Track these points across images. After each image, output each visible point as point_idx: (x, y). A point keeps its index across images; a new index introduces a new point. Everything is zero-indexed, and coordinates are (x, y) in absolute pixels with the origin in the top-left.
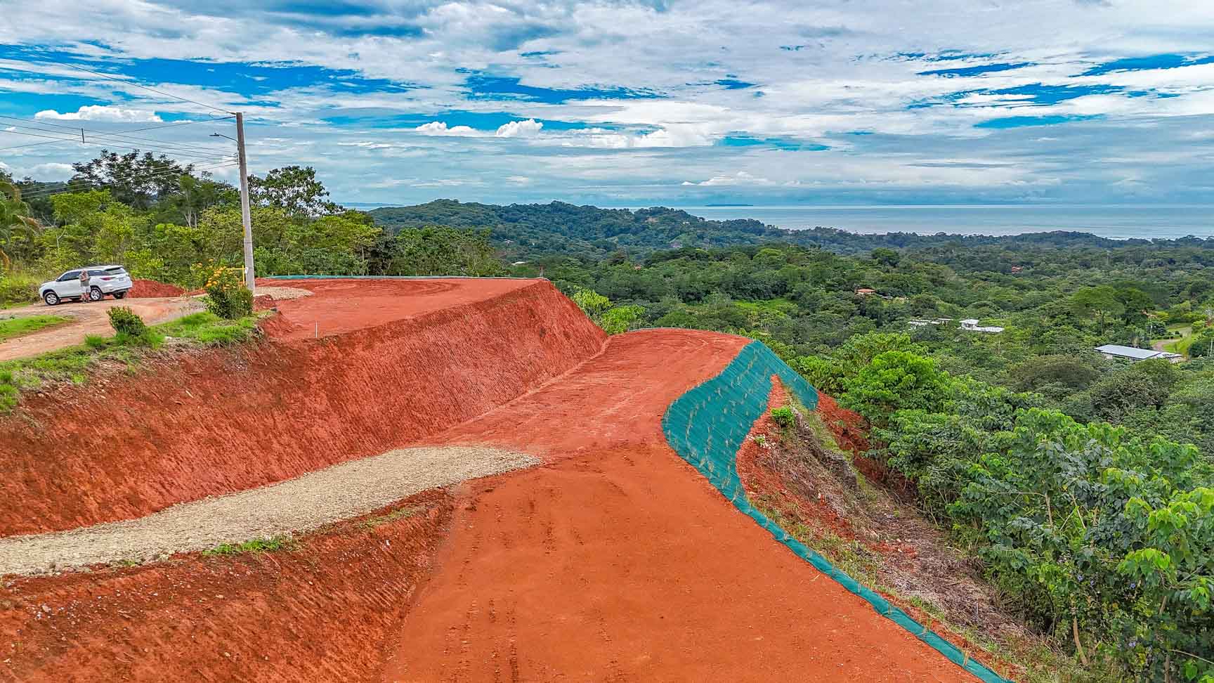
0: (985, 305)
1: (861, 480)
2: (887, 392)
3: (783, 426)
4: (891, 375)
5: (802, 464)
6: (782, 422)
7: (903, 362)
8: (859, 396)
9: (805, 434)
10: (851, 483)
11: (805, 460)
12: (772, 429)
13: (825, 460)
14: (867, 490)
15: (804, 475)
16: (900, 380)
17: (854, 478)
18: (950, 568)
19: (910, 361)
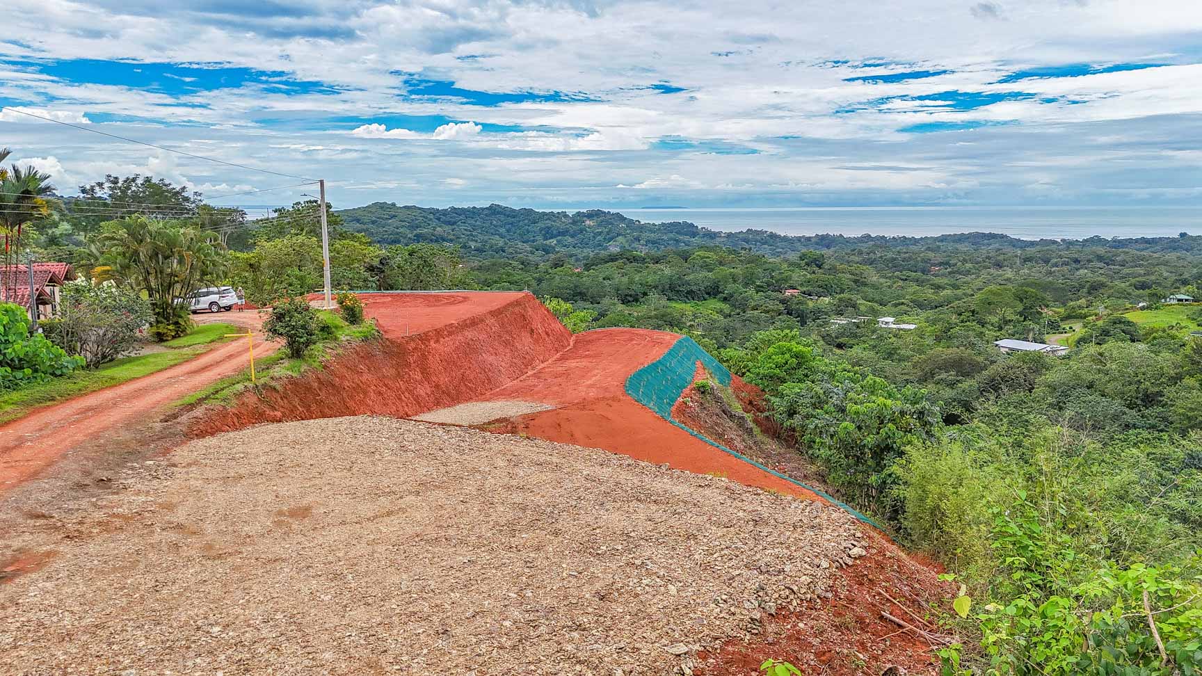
0: (903, 304)
1: (757, 430)
2: (777, 371)
3: (703, 393)
4: (779, 359)
5: (715, 417)
6: (702, 390)
7: (790, 350)
8: (758, 374)
9: (718, 400)
10: (750, 432)
11: (717, 415)
12: (695, 395)
13: (731, 417)
14: (760, 437)
15: (717, 424)
16: (787, 363)
17: (751, 429)
18: (805, 476)
19: (794, 349)
